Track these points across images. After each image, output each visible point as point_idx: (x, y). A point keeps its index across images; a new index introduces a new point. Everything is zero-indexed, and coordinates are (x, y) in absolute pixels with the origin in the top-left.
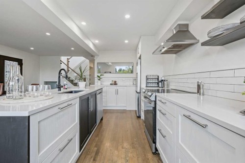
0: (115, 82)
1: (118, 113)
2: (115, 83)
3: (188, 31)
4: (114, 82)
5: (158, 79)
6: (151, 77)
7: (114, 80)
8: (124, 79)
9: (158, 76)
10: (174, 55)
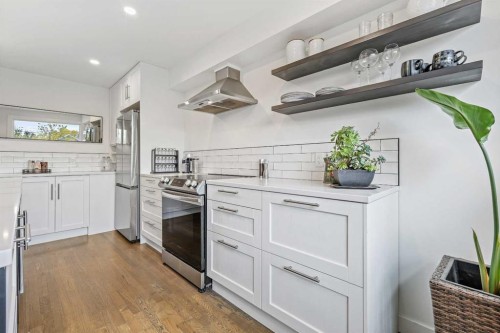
0: (44, 165)
1: (66, 247)
2: (44, 169)
3: (238, 81)
4: (38, 166)
5: (177, 157)
6: (164, 153)
7: (39, 158)
8: (73, 156)
9: (177, 152)
10: (212, 116)
